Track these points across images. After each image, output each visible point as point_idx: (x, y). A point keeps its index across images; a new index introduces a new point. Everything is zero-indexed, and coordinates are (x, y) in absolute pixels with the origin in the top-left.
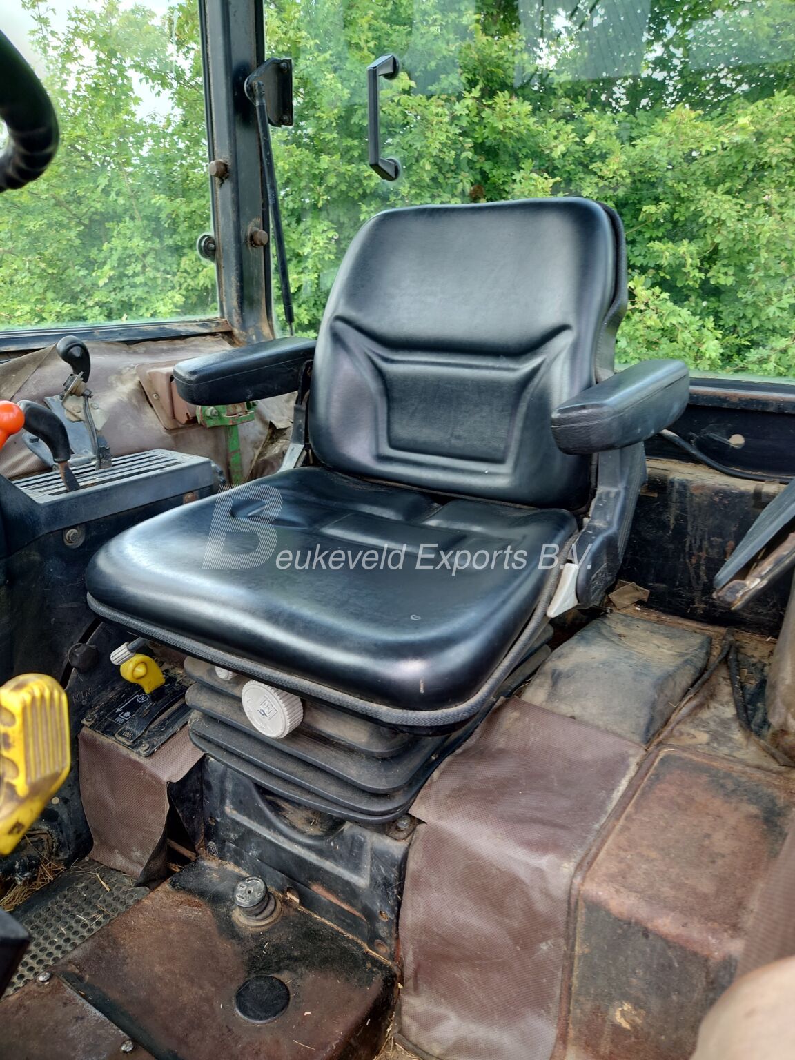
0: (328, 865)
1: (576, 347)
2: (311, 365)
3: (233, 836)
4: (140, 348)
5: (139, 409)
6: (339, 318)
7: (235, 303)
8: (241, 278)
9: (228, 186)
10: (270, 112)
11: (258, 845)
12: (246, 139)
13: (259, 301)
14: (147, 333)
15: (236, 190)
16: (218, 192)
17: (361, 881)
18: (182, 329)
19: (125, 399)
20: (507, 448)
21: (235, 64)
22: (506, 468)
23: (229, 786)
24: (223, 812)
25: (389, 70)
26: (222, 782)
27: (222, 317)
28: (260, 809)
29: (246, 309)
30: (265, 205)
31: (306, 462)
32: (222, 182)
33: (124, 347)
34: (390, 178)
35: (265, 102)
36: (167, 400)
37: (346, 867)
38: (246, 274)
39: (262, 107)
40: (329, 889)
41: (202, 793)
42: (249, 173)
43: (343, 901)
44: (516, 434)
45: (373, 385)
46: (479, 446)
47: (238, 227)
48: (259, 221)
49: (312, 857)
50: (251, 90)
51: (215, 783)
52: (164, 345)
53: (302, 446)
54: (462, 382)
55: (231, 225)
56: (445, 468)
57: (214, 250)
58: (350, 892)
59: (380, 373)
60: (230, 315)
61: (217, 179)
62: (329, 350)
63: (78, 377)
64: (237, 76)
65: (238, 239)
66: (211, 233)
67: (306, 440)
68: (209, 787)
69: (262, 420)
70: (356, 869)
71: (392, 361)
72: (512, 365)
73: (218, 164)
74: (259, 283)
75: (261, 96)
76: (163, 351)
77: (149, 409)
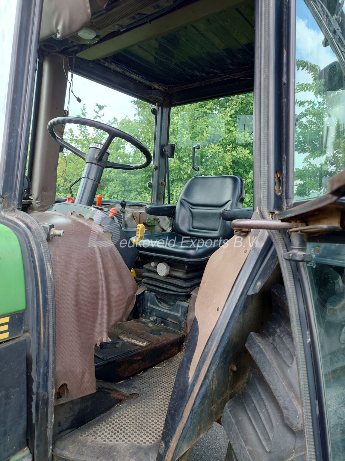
0: (172, 313)
1: (232, 205)
2: (175, 210)
3: (149, 311)
4: (132, 207)
5: (132, 220)
6: (182, 199)
7: (156, 199)
8: (158, 193)
9: (157, 171)
10: (169, 155)
11: (155, 312)
12: (163, 161)
13: (162, 199)
14: (134, 204)
15: (159, 172)
16: (154, 172)
17: (179, 315)
18: (142, 204)
19: (129, 217)
20: (218, 227)
21: (161, 144)
22: (218, 232)
23: (149, 298)
24: (147, 305)
25: (198, 148)
26: (148, 297)
27: (152, 202)
28: (156, 303)
29: (158, 201)
30: (165, 176)
31: (172, 231)
32: (156, 170)
33: (128, 206)
34: (197, 171)
35: (168, 153)
36: (139, 218)
37: (176, 312)
38: (159, 192)
39: (167, 154)
40: (171, 318)
41: (143, 301)
42: (162, 169)
43: (174, 320)
44: (220, 224)
45: (189, 214)
46: (212, 227)
47: (158, 181)
48: (164, 179)
49: (168, 312)
50: (165, 150)
51: (146, 298)
52: (137, 207)
53: (171, 228)
54: (209, 213)
55: (157, 180)
56: (204, 232)
57: (151, 186)
58: (176, 318)
59: (191, 211)
60: (154, 202)
61: (154, 169)
62: (179, 206)
63: (123, 208)
64: (162, 147)
65: (158, 183)
66: (151, 182)
67: (172, 227)
68: (145, 299)
69: (161, 227)
70: (178, 312)
71: (194, 209)
72: (219, 209)
73: (155, 166)
74: (162, 195)
75: (167, 152)
76: (137, 209)
77: (134, 220)
